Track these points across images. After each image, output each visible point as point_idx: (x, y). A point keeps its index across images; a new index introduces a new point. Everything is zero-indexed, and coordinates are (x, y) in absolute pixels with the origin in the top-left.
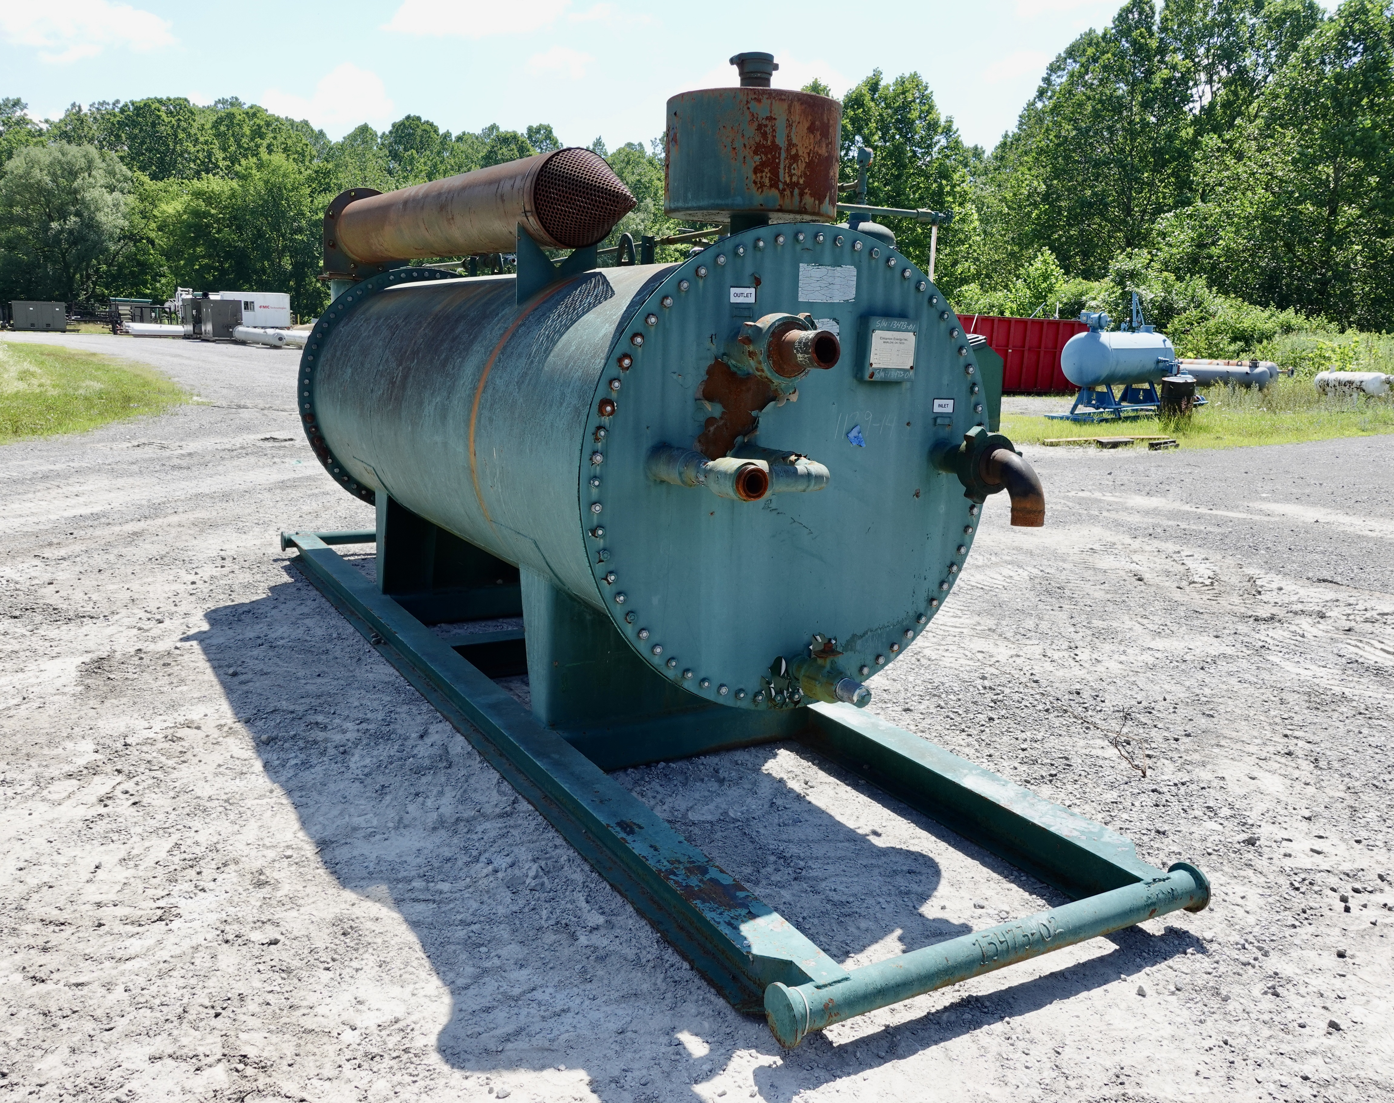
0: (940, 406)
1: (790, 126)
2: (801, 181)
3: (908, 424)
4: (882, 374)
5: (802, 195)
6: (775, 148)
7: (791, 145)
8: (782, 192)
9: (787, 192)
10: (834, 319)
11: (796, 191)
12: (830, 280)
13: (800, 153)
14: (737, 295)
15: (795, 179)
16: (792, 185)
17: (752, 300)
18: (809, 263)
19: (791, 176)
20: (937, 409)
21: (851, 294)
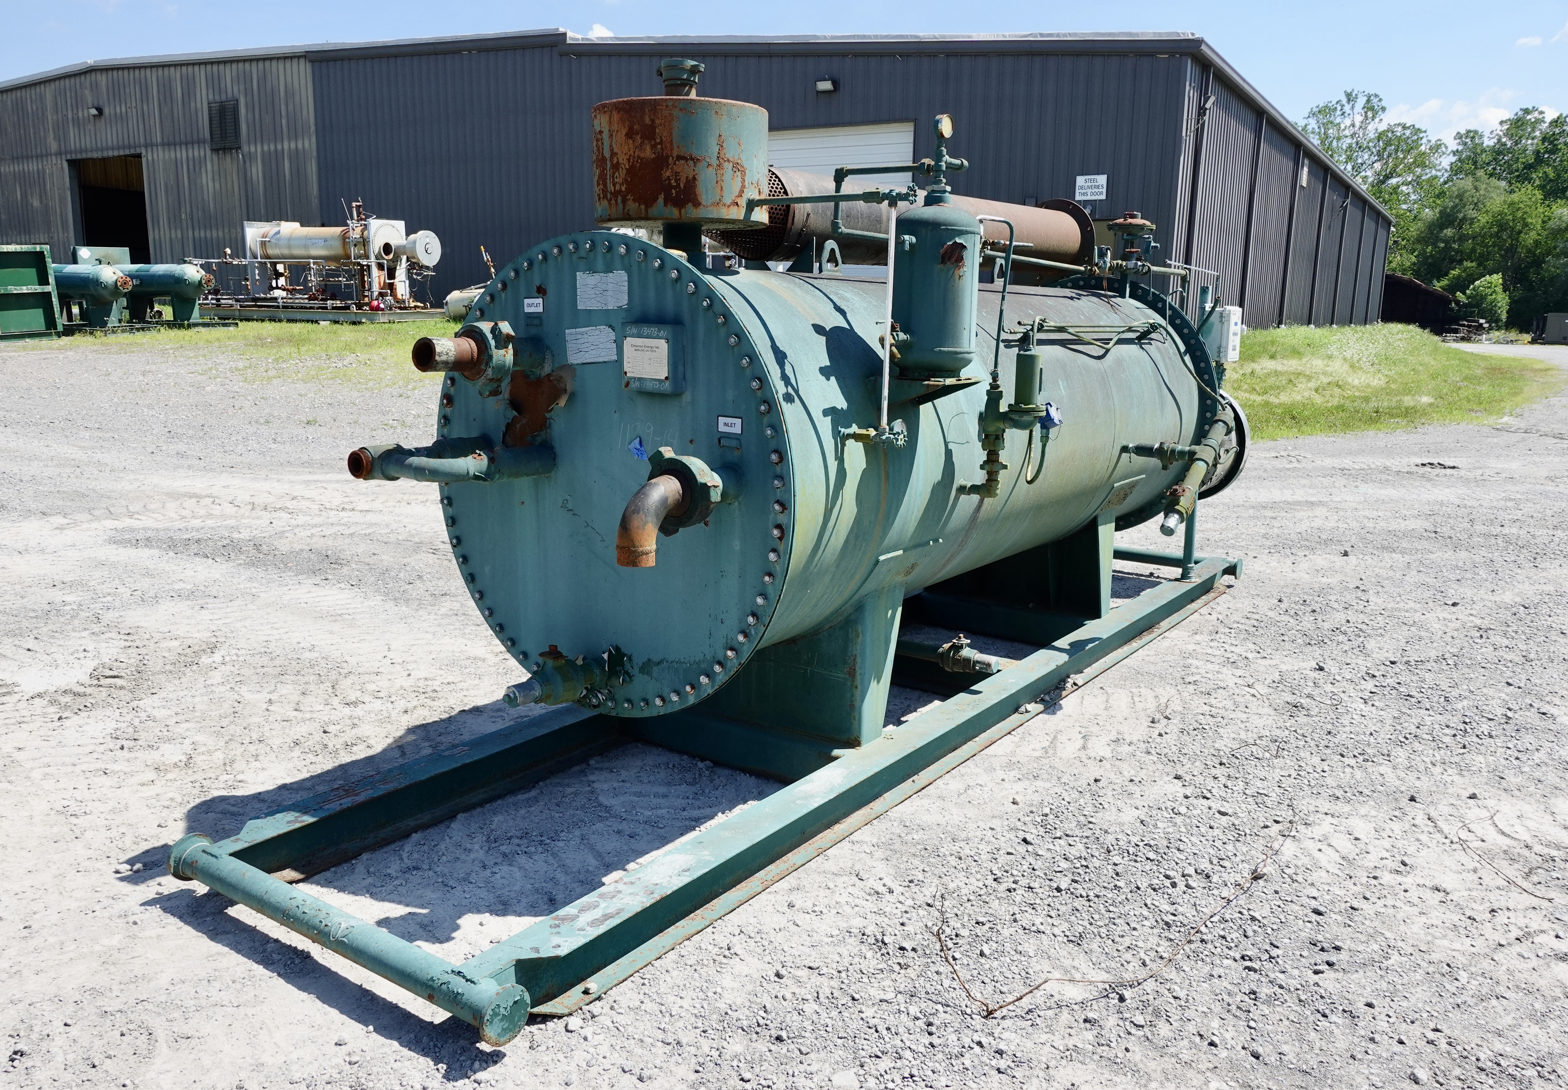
0: (726, 424)
1: (611, 136)
2: (623, 189)
3: (691, 441)
4: (637, 384)
5: (624, 202)
6: (604, 159)
7: (613, 154)
8: (610, 201)
9: (613, 202)
10: (610, 326)
11: (620, 199)
12: (604, 287)
13: (621, 161)
14: (529, 305)
15: (618, 187)
16: (616, 194)
17: (540, 309)
18: (584, 271)
19: (614, 185)
20: (722, 428)
21: (624, 301)
